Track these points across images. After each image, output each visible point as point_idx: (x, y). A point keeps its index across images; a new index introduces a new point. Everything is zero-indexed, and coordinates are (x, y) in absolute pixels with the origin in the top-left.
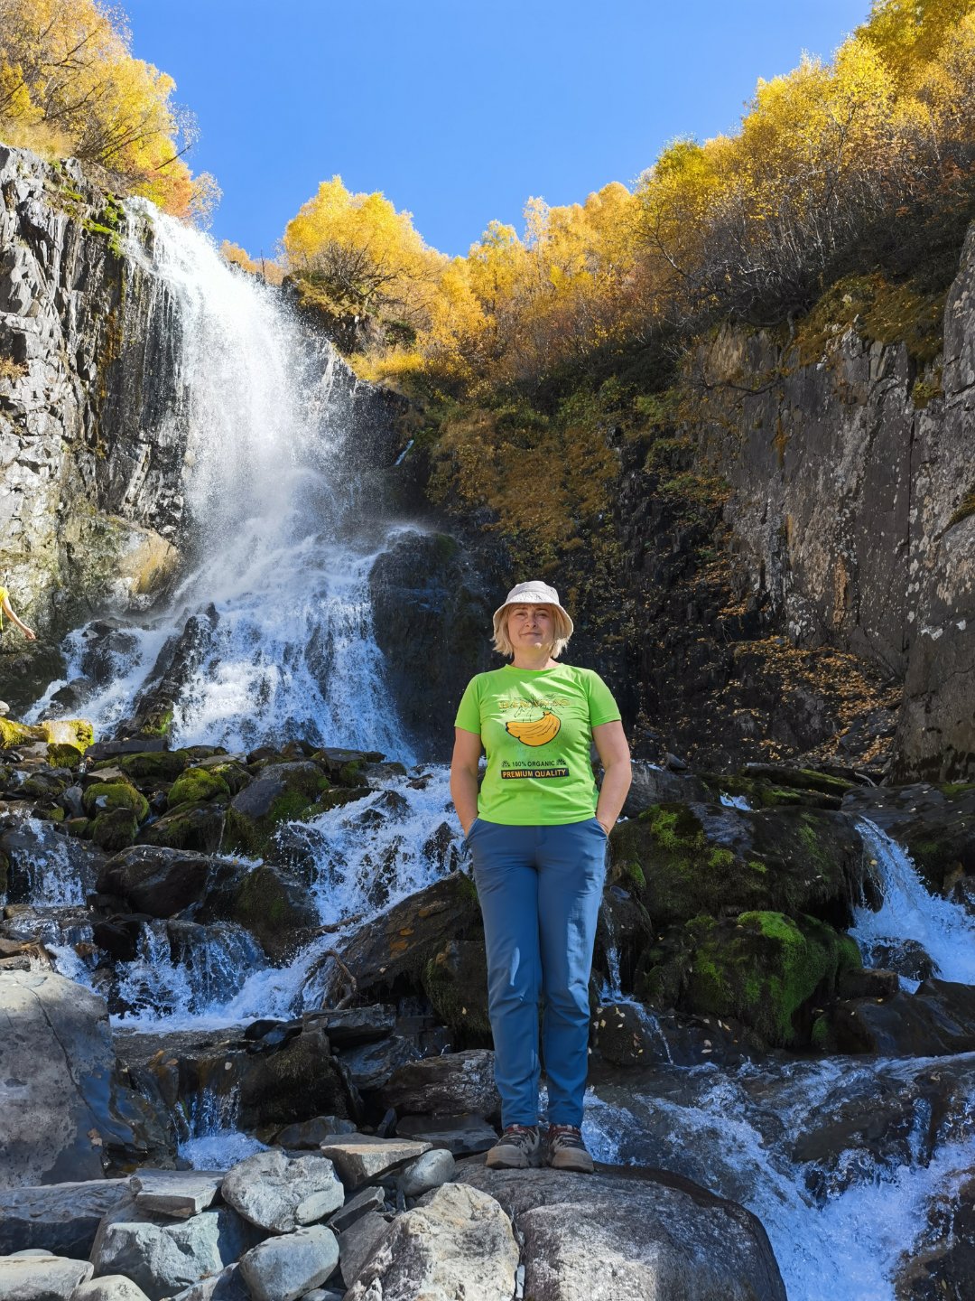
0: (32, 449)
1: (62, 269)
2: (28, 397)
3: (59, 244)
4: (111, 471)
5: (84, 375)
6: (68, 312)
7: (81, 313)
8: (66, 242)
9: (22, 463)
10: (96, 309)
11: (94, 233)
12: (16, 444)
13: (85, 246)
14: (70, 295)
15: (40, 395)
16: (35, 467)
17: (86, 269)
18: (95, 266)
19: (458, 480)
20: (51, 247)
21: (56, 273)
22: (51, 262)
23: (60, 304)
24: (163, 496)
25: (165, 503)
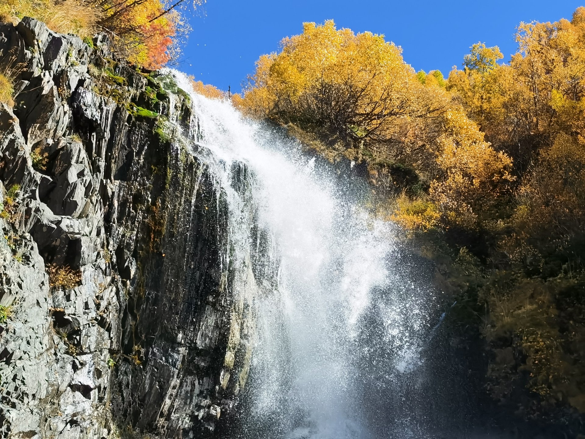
0: (85, 370)
1: (108, 160)
2: (80, 309)
3: (107, 135)
4: (147, 382)
5: (125, 273)
6: (111, 205)
7: (123, 204)
8: (112, 131)
9: (74, 388)
10: (138, 199)
11: (140, 118)
12: (69, 367)
13: (129, 133)
14: (113, 186)
15: (92, 305)
16: (86, 391)
17: (129, 156)
18: (139, 154)
19: (526, 373)
20: (100, 138)
21: (102, 164)
22: (99, 154)
23: (106, 198)
24: (199, 407)
25: (201, 414)
